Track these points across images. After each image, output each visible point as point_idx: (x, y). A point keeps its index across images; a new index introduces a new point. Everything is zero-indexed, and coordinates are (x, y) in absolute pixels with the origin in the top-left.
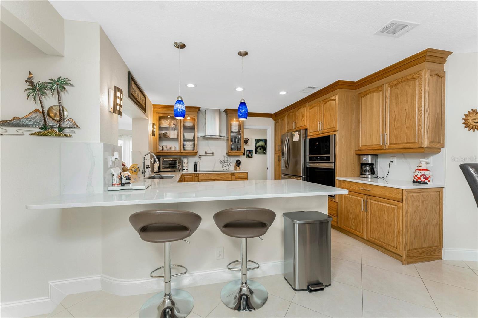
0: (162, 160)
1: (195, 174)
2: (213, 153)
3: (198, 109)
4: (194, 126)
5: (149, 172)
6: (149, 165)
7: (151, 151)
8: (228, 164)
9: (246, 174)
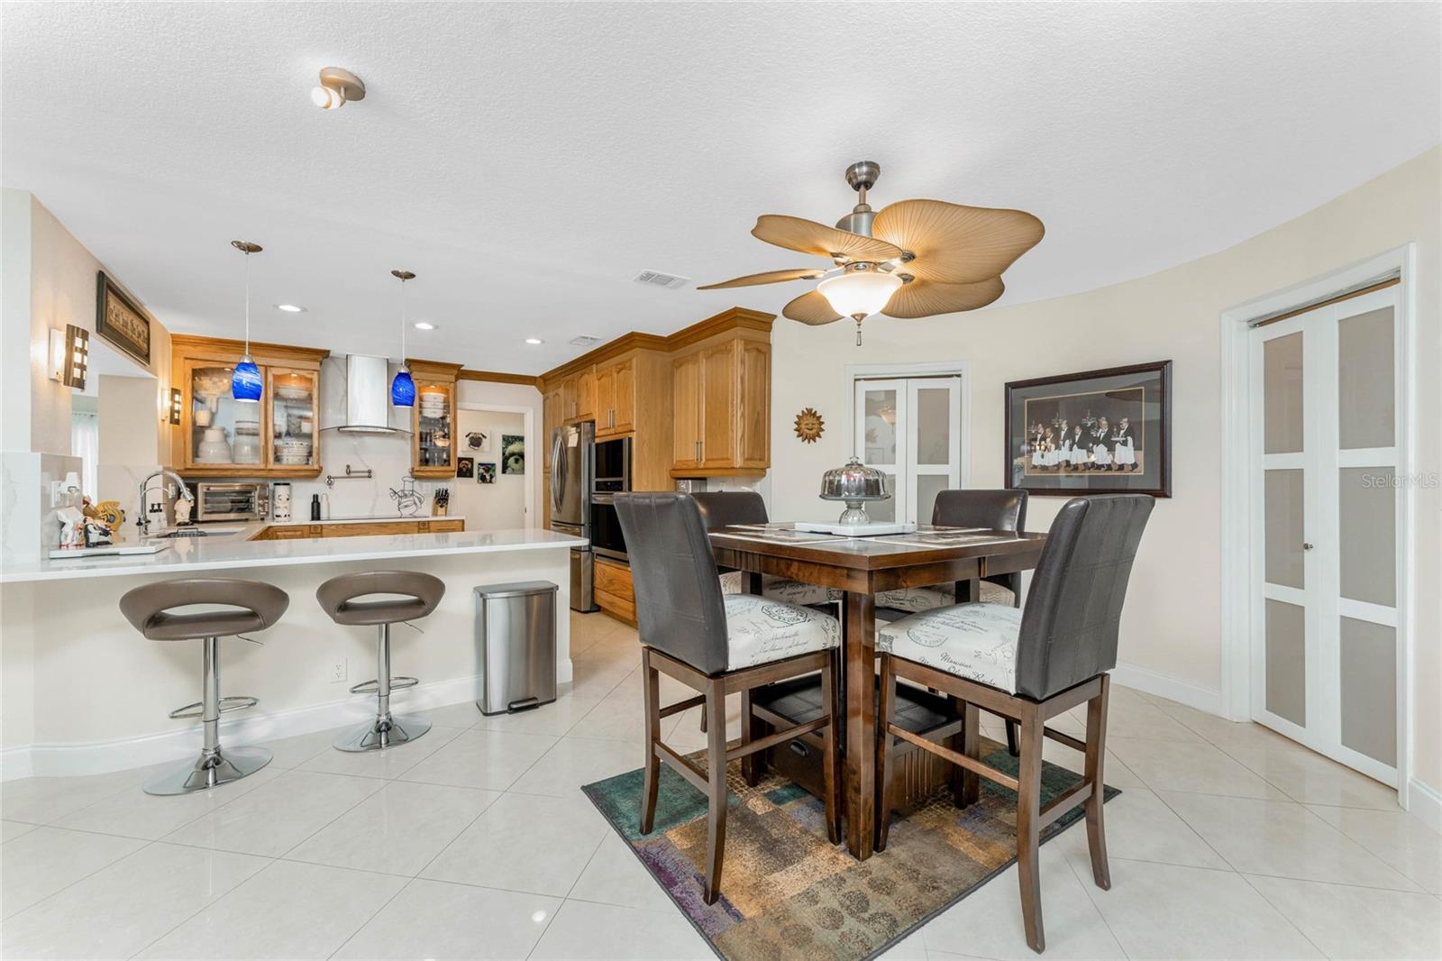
0: (205, 490)
1: (310, 526)
2: (370, 472)
3: (325, 354)
4: (310, 397)
5: (158, 522)
6: (159, 505)
7: (166, 465)
8: (416, 499)
9: (461, 524)
